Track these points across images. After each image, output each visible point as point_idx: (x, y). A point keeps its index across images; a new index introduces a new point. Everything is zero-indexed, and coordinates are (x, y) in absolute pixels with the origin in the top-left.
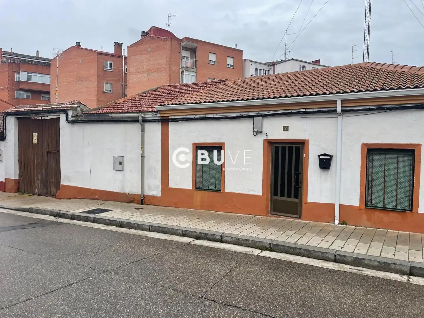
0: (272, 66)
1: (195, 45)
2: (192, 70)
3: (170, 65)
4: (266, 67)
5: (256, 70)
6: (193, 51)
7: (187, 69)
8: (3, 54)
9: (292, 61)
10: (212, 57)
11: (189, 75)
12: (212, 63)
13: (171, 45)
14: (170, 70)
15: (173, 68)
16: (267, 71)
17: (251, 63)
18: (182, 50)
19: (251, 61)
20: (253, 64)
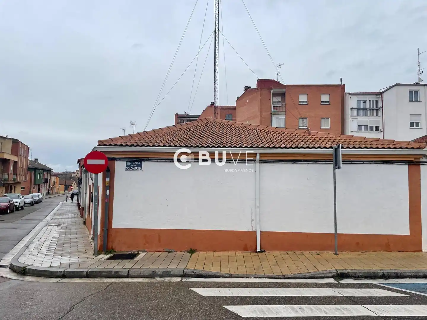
0: (380, 94)
1: (284, 90)
2: (280, 113)
3: (261, 111)
4: (374, 98)
5: (359, 102)
6: (283, 95)
7: (276, 113)
8: (178, 117)
9: (396, 87)
10: (303, 98)
11: (278, 118)
12: (303, 104)
13: (261, 95)
14: (261, 116)
15: (264, 114)
16: (375, 102)
17: (350, 96)
18: (273, 96)
19: (350, 94)
20: (353, 97)
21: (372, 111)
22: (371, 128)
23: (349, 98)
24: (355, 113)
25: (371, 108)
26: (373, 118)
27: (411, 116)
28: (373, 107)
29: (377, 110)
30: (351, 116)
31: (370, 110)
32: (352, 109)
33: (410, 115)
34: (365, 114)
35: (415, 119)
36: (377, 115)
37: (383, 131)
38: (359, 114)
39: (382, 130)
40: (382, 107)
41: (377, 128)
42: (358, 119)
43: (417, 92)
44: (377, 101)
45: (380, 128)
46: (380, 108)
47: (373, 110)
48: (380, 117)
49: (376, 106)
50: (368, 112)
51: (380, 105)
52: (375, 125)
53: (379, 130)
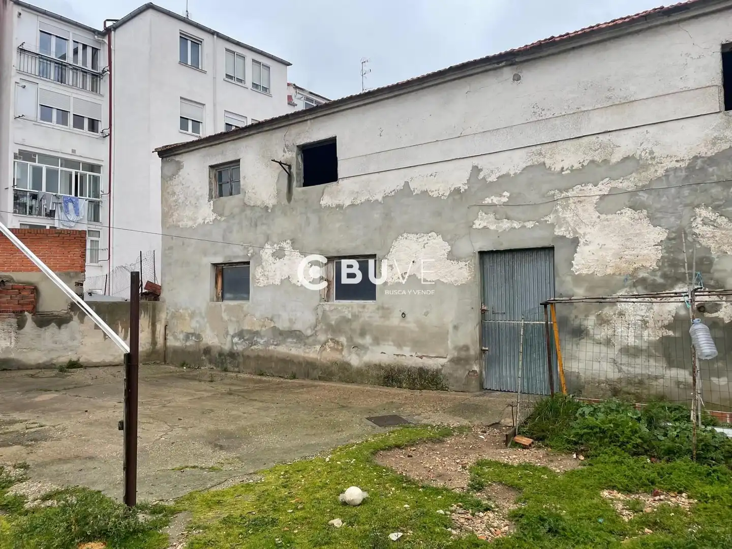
21: (80, 74)
22: (78, 121)
23: (16, 13)
24: (32, 66)
25: (80, 64)
26: (83, 93)
27: (183, 101)
28: (84, 63)
29: (96, 77)
30: (19, 72)
31: (75, 69)
32: (22, 50)
33: (181, 98)
34: (61, 80)
35: (192, 113)
36: (95, 89)
37: (110, 135)
38: (43, 74)
39: (107, 132)
40: (108, 68)
41: (93, 125)
42: (40, 86)
43: (197, 43)
44: (95, 51)
45: (103, 126)
46: (104, 72)
47: (85, 72)
48: (102, 96)
49: (94, 65)
50: (70, 75)
51: (103, 63)
52: (87, 114)
53: (100, 130)
